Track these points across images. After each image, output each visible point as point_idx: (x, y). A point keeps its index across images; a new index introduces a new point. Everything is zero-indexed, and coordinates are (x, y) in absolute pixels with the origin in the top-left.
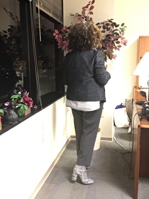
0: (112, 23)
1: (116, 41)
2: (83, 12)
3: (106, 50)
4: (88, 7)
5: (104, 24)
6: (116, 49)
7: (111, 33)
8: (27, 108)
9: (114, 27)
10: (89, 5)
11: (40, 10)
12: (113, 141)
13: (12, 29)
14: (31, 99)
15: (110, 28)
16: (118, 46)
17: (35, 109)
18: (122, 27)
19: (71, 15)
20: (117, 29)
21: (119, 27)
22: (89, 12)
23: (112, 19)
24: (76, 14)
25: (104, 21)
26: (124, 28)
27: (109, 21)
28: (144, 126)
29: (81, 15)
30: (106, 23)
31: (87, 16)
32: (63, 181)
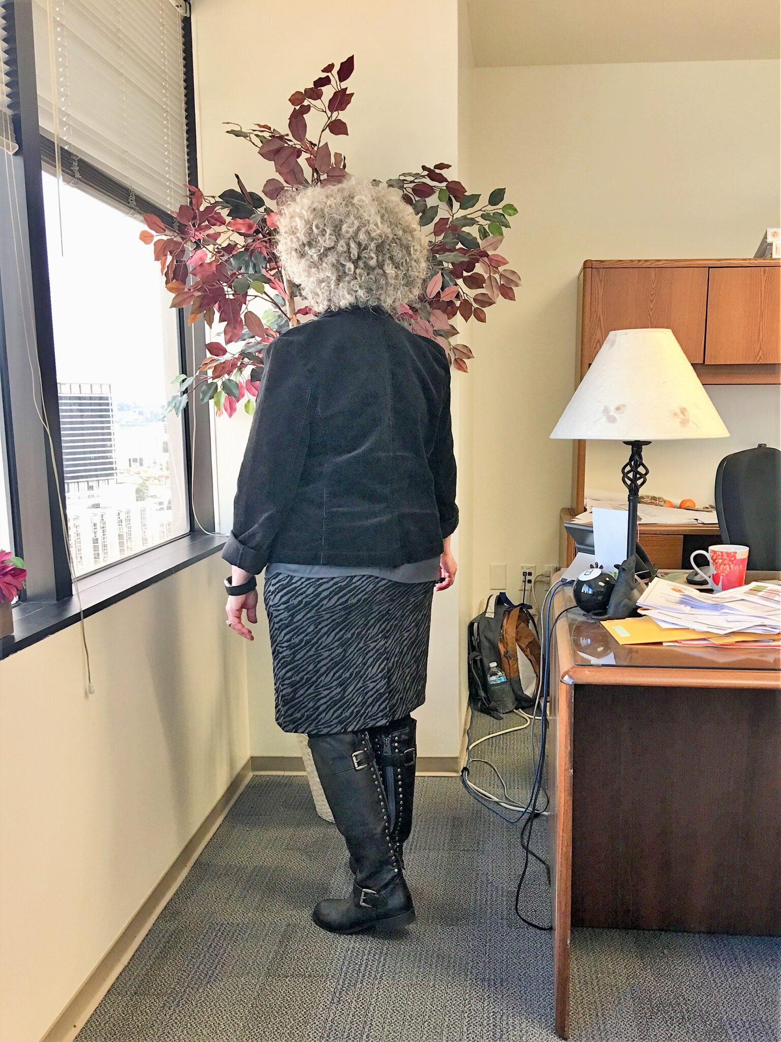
1: (465, 274)
2: (297, 121)
4: (321, 93)
6: (467, 318)
9: (456, 205)
10: (325, 81)
15: (435, 209)
16: (476, 300)
18: (491, 210)
19: (232, 132)
20: (469, 216)
21: (481, 210)
22: (329, 121)
23: (441, 166)
24: (257, 128)
25: (403, 175)
26: (504, 216)
27: (427, 175)
28: (589, 677)
29: (287, 135)
30: (412, 185)
31: (320, 142)
32: (204, 978)
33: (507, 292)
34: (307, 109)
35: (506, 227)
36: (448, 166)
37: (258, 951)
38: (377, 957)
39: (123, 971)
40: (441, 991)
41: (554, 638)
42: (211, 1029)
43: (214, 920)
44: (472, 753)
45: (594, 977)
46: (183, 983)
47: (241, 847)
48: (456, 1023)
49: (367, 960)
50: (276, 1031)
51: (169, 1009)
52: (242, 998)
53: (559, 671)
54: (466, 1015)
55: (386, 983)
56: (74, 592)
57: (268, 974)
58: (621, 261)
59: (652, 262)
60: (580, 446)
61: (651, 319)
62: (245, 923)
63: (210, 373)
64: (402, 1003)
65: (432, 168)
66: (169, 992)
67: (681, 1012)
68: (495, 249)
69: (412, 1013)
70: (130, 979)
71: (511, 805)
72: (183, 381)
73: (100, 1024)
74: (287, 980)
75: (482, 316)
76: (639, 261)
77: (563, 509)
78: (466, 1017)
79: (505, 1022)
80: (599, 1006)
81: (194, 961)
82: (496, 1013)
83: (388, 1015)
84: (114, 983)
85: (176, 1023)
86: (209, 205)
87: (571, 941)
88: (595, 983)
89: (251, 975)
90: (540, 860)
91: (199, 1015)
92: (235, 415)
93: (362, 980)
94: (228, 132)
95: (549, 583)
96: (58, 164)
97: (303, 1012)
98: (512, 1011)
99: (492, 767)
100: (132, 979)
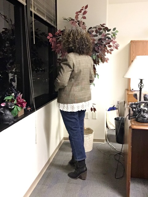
0: (104, 28)
1: (108, 45)
2: (77, 17)
3: (98, 54)
4: (81, 12)
5: (96, 28)
6: (108, 53)
7: (103, 37)
8: (21, 109)
9: (107, 31)
10: (82, 10)
11: (34, 14)
12: (105, 143)
13: (6, 31)
14: (25, 100)
15: (102, 32)
16: (110, 50)
17: (28, 110)
18: (113, 32)
19: (64, 19)
20: (109, 33)
22: (83, 17)
23: (104, 24)
24: (69, 18)
25: (96, 26)
26: (116, 33)
27: (101, 26)
28: (135, 127)
29: (75, 19)
30: (98, 28)
31: (81, 20)
32: (56, 182)
33: (117, 48)
34: (78, 15)
48: (106, 196)
54: (108, 194)
55: (91, 186)
68: (114, 40)
74: (72, 184)
75: (111, 53)
82: (114, 195)
83: (92, 193)
89: (64, 183)
97: (75, 191)
98: (117, 194)
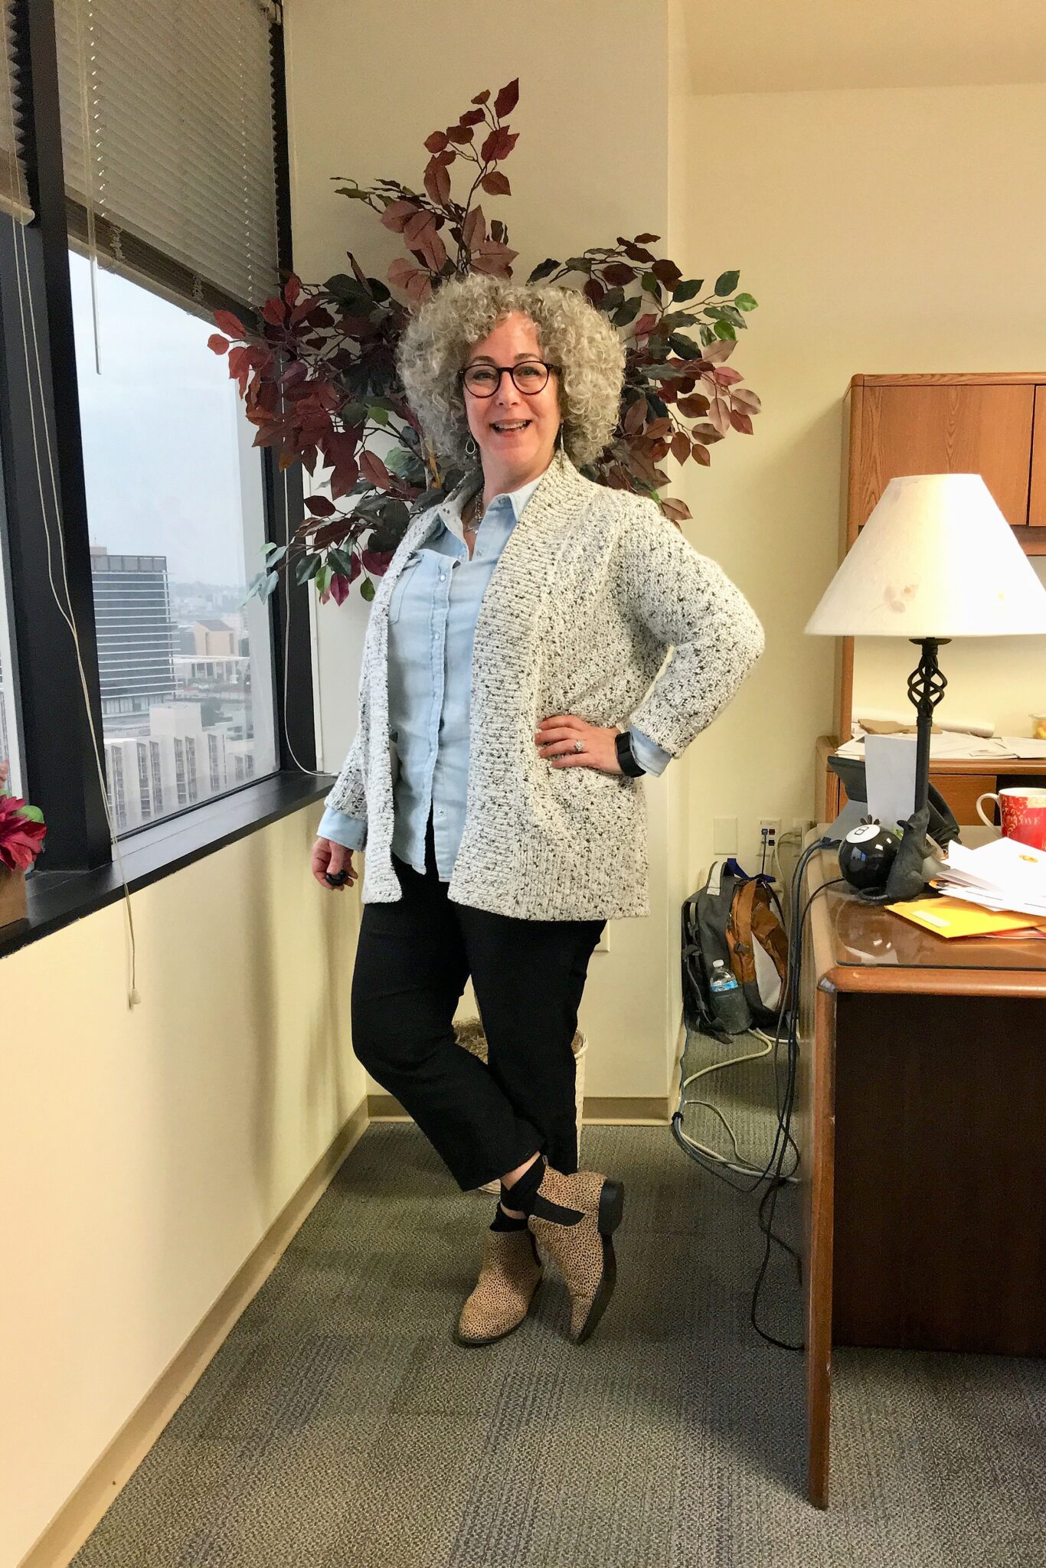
1: (680, 395)
2: (437, 176)
4: (471, 133)
9: (669, 297)
10: (476, 117)
15: (636, 302)
16: (695, 433)
18: (718, 301)
19: (344, 192)
20: (686, 312)
21: (703, 303)
22: (483, 175)
23: (647, 238)
24: (380, 185)
25: (590, 251)
26: (737, 311)
27: (625, 251)
28: (857, 981)
29: (424, 195)
30: (603, 266)
31: (468, 205)
32: (301, 1415)
33: (741, 422)
34: (450, 157)
35: (741, 326)
36: (655, 238)
37: (377, 1377)
38: (550, 1386)
39: (182, 1405)
40: (643, 1436)
41: (807, 925)
42: (310, 1488)
43: (313, 1332)
44: (688, 1090)
45: (865, 1417)
46: (270, 1423)
47: (353, 1227)
48: (665, 1484)
49: (535, 1390)
50: (404, 1492)
51: (250, 1459)
52: (356, 1444)
53: (815, 974)
54: (678, 1472)
55: (562, 1424)
56: (114, 858)
57: (392, 1410)
58: (906, 375)
59: (950, 377)
60: (844, 647)
61: (950, 460)
62: (359, 1335)
63: (310, 540)
64: (586, 1453)
65: (632, 241)
66: (250, 1434)
67: (993, 1469)
68: (725, 359)
69: (600, 1468)
70: (193, 1416)
71: (744, 1168)
72: (272, 552)
73: (150, 1480)
74: (419, 1419)
75: (704, 457)
76: (933, 375)
77: (819, 738)
78: (680, 1475)
79: (736, 1483)
80: (873, 1461)
81: (286, 1389)
82: (722, 1470)
83: (566, 1471)
84: (171, 1421)
85: (259, 1479)
86: (309, 297)
87: (832, 1365)
88: (866, 1426)
89: (367, 1411)
90: (788, 1249)
91: (292, 1468)
92: (347, 600)
93: (527, 1420)
94: (337, 191)
95: (799, 846)
96: (92, 239)
97: (442, 1466)
98: (745, 1467)
99: (718, 1113)
100: (196, 1417)
